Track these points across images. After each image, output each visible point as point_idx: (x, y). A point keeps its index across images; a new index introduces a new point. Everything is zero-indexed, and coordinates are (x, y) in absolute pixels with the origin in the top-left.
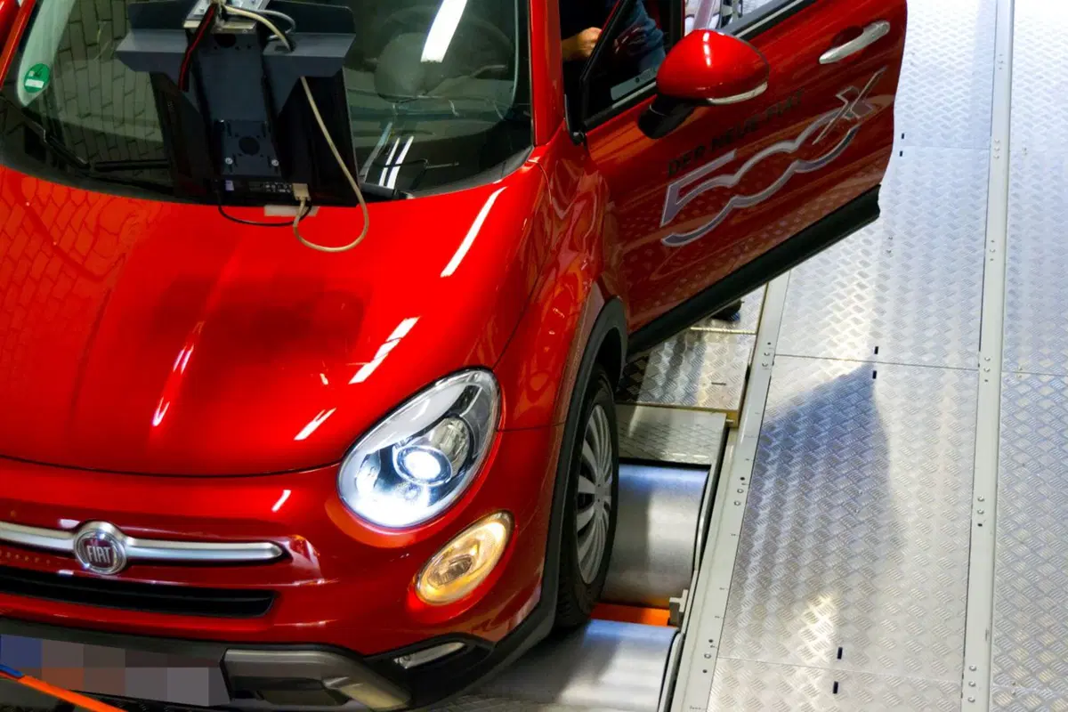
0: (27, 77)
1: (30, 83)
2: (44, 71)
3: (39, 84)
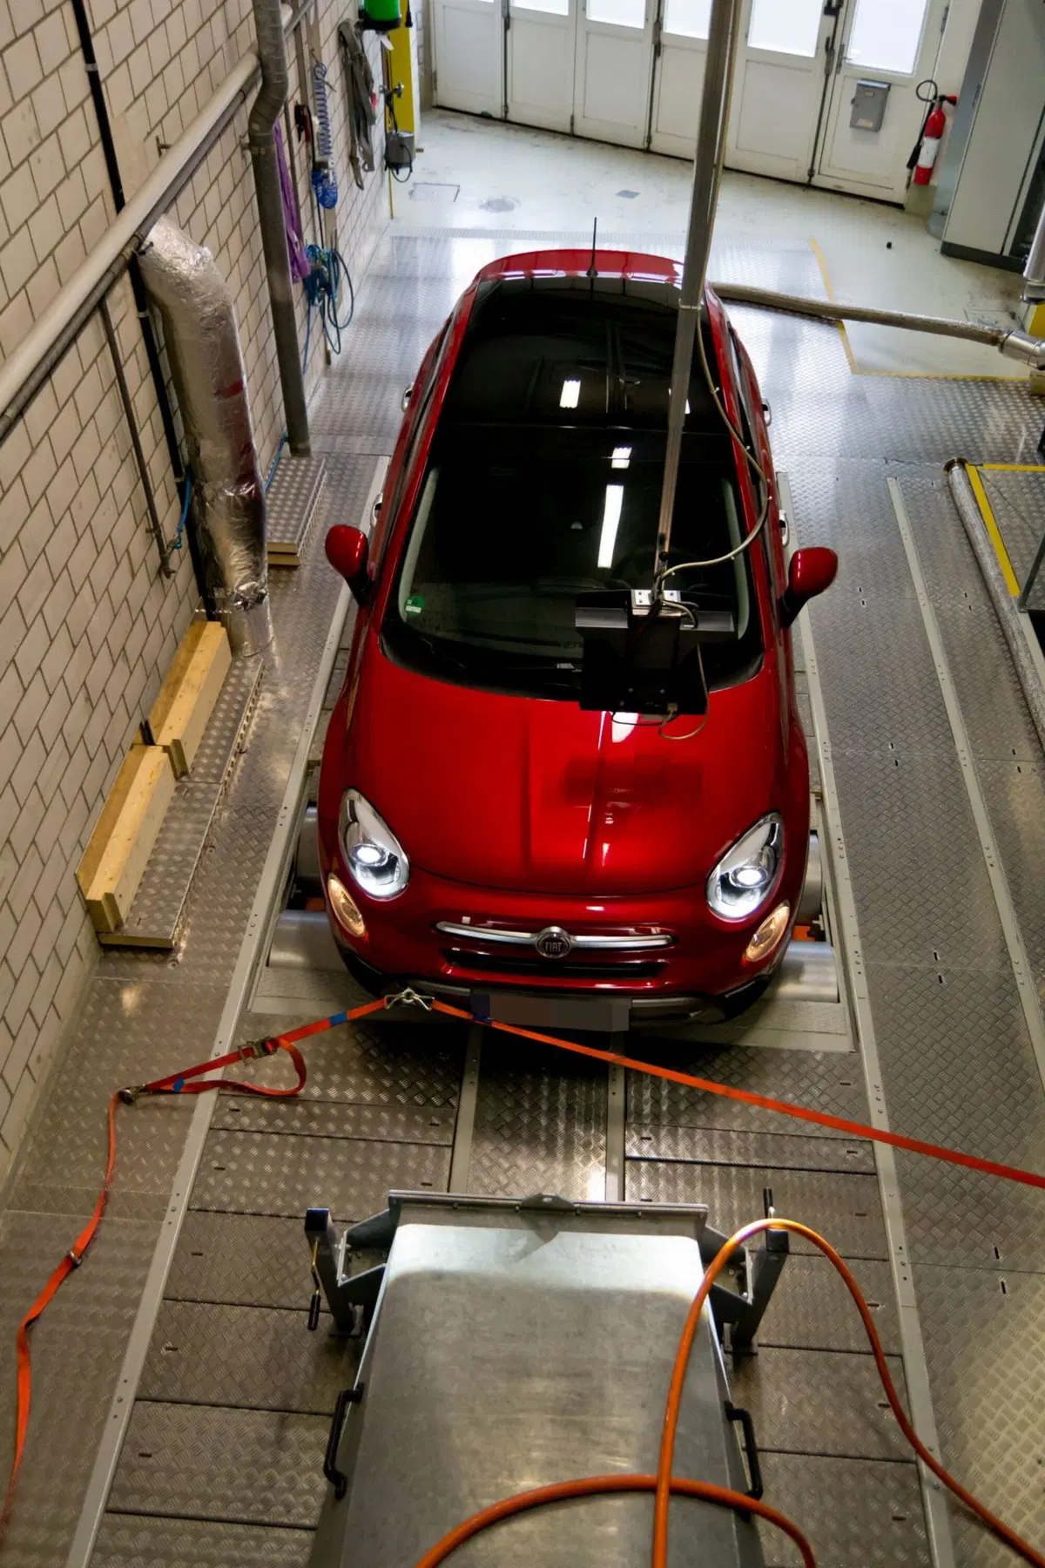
0: (406, 604)
1: (409, 608)
2: (420, 599)
3: (418, 610)
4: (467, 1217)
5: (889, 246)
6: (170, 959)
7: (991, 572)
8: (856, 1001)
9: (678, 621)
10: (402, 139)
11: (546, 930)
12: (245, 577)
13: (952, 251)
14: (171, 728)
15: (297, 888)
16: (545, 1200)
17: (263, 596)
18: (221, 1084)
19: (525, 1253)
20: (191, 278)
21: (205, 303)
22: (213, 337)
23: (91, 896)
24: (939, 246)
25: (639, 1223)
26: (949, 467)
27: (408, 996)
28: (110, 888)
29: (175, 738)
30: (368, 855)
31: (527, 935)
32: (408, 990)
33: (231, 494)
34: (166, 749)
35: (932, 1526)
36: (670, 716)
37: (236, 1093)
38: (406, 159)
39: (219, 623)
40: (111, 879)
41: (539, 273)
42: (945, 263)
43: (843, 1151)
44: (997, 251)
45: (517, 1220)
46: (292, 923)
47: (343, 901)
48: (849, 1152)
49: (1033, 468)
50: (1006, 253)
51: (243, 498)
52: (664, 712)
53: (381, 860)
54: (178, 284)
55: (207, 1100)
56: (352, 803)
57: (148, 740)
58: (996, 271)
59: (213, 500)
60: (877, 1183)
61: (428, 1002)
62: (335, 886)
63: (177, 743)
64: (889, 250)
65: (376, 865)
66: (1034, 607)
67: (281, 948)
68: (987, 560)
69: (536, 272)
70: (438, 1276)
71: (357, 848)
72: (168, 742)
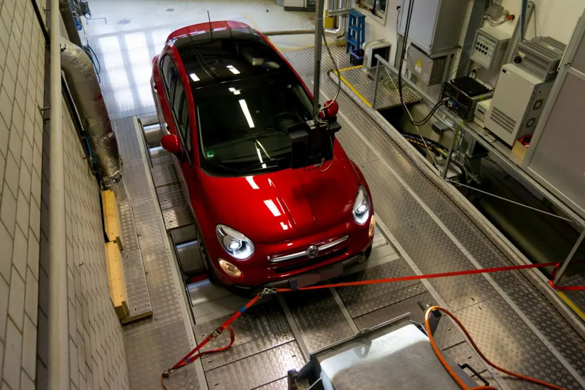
0: (206, 155)
1: (209, 156)
2: (212, 152)
3: (212, 156)
4: (339, 350)
5: (267, 11)
6: (153, 319)
7: (359, 102)
8: (393, 242)
9: (325, 127)
10: (84, 3)
11: (309, 249)
12: (115, 170)
13: (287, 9)
14: (112, 233)
15: (187, 276)
16: (362, 332)
17: (122, 176)
18: (200, 355)
19: (367, 352)
20: (78, 57)
21: (85, 66)
22: (90, 78)
23: (116, 305)
24: (283, 8)
25: (393, 327)
26: (328, 73)
27: (266, 291)
28: (123, 299)
29: (117, 236)
30: (234, 246)
31: (304, 252)
32: (265, 289)
33: (105, 138)
34: (115, 242)
35: (502, 387)
36: (323, 163)
37: (208, 355)
38: (87, 10)
39: (110, 190)
40: (121, 296)
41: (192, 34)
42: (288, 14)
43: (415, 288)
44: (302, 6)
45: (355, 344)
46: (194, 288)
47: (228, 267)
48: (417, 288)
49: (348, 68)
50: (306, 6)
51: (109, 138)
52: (320, 162)
53: (240, 246)
54: (73, 60)
55: (197, 362)
56: (222, 230)
57: (107, 240)
58: (304, 13)
59: (98, 142)
60: (430, 294)
61: (274, 290)
62: (222, 263)
63: (118, 238)
64: (268, 13)
65: (239, 248)
66: (378, 108)
67: (195, 298)
68: (355, 98)
69: (191, 33)
70: (346, 371)
71: (229, 246)
72: (115, 239)
